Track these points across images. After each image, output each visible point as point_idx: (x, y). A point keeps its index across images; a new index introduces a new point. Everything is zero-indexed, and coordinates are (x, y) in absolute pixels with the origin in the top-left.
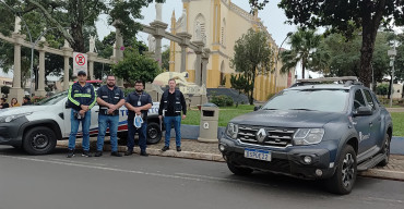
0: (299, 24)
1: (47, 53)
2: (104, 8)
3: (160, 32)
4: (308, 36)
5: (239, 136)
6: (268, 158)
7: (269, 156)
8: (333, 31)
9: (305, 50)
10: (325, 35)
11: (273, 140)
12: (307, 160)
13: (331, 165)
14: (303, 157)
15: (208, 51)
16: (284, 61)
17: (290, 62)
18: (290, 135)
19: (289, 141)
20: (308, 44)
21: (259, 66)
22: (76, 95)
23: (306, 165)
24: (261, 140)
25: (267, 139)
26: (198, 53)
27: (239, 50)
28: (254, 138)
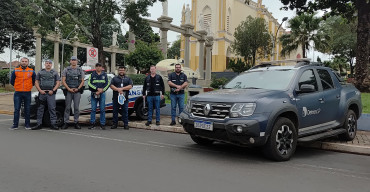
0: (295, 9)
1: (79, 48)
2: (118, 9)
3: (166, 25)
4: (307, 20)
5: (193, 111)
6: (210, 128)
7: (212, 126)
8: (332, 14)
9: (305, 33)
10: (324, 18)
11: (215, 113)
12: (239, 130)
13: (262, 134)
14: (236, 127)
15: (211, 39)
16: (284, 44)
17: (291, 44)
18: (228, 109)
19: (227, 114)
20: (307, 27)
21: (259, 49)
22: (94, 82)
23: (238, 134)
24: (207, 113)
25: (211, 112)
26: (201, 41)
27: (239, 36)
28: (202, 111)
